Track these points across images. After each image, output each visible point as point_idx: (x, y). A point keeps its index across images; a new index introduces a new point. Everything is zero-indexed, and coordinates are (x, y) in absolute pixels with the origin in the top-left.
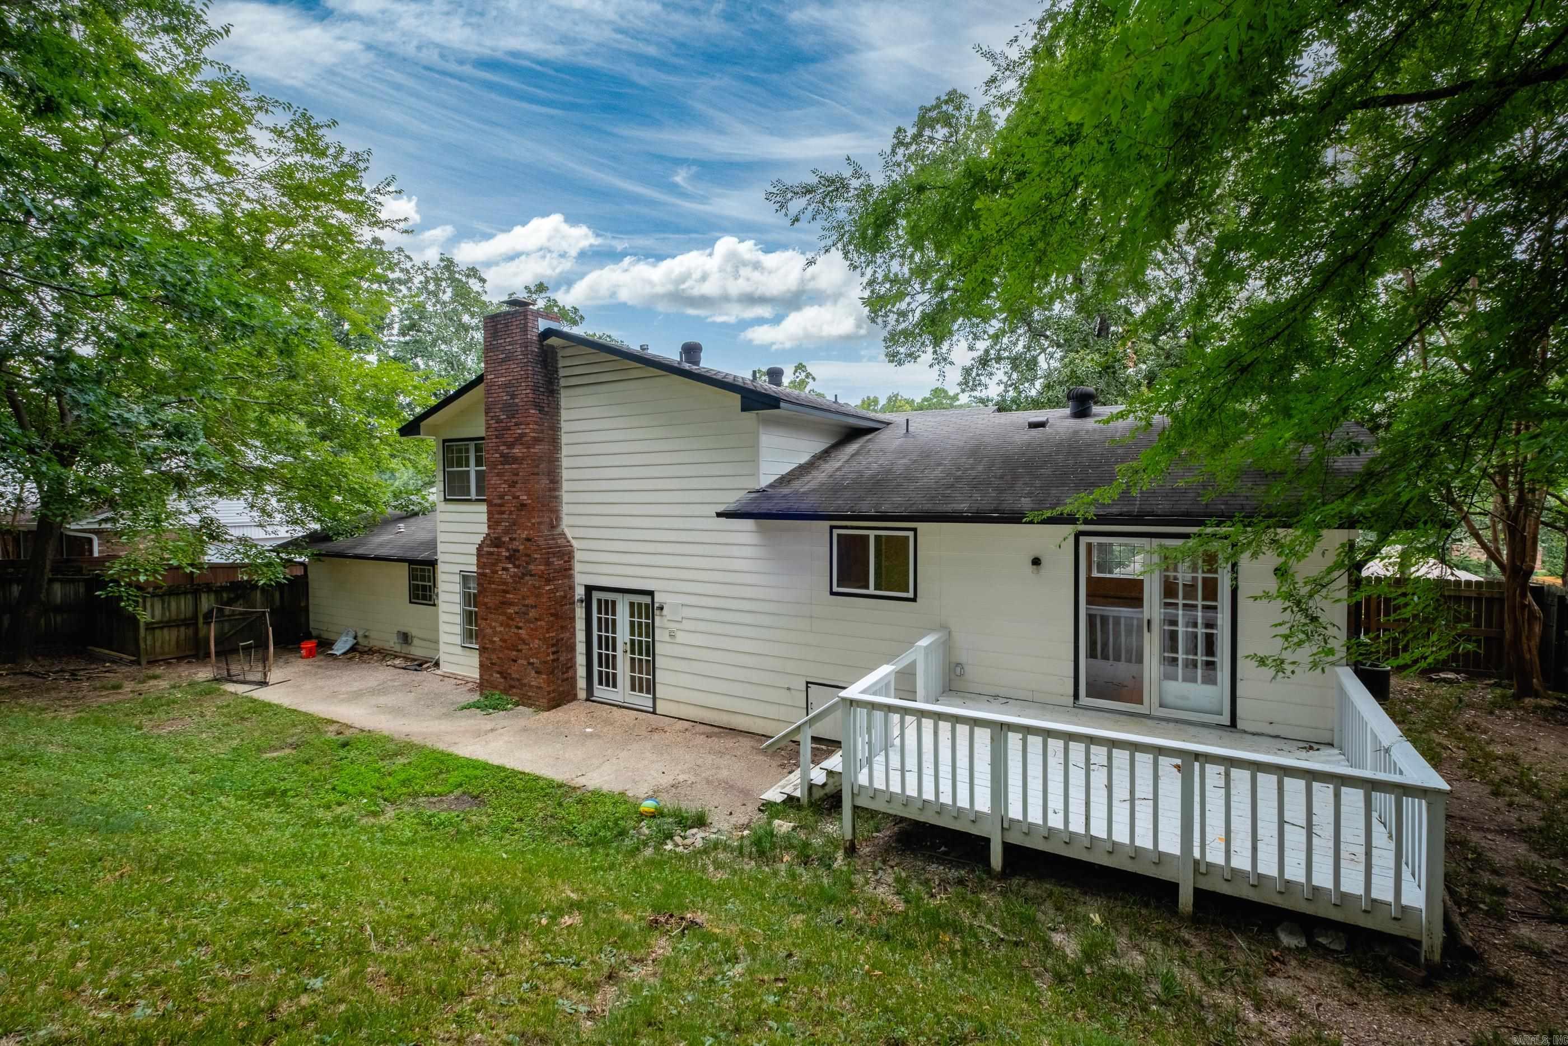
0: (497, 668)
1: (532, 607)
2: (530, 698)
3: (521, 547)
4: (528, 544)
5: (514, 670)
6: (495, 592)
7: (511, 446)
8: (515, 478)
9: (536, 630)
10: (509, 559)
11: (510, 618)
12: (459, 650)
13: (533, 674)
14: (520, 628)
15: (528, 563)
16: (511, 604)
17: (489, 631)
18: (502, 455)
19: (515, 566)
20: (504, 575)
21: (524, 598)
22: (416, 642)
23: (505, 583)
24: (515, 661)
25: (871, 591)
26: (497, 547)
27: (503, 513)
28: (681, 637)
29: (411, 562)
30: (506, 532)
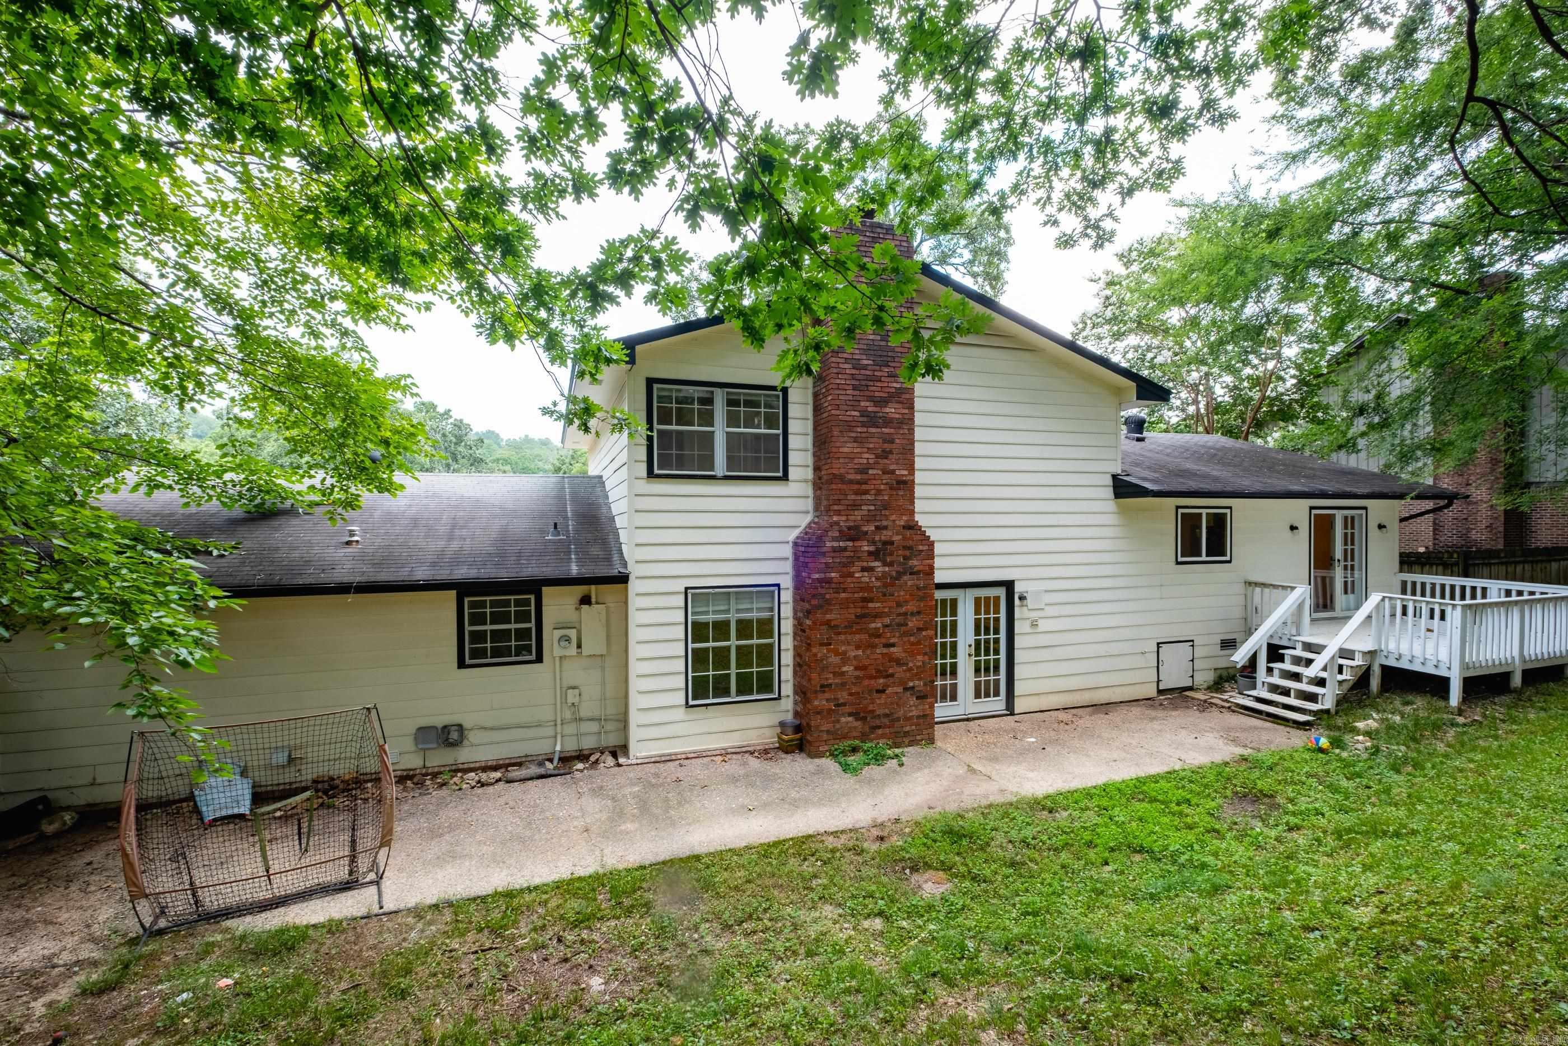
0: (848, 709)
1: (912, 614)
2: (906, 734)
3: (897, 538)
4: (908, 533)
5: (879, 705)
6: (845, 604)
7: (883, 402)
8: (887, 446)
9: (919, 643)
10: (875, 555)
11: (876, 634)
12: (681, 713)
13: (913, 701)
14: (893, 645)
15: (906, 558)
16: (877, 616)
17: (834, 659)
18: (864, 413)
19: (885, 564)
20: (866, 578)
21: (899, 605)
22: (473, 737)
23: (868, 588)
24: (883, 691)
25: (1204, 558)
26: (852, 539)
27: (866, 492)
28: (1043, 625)
29: (464, 589)
30: (870, 518)
